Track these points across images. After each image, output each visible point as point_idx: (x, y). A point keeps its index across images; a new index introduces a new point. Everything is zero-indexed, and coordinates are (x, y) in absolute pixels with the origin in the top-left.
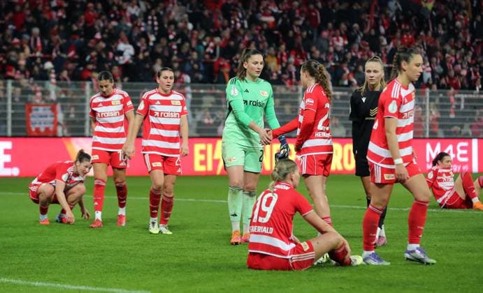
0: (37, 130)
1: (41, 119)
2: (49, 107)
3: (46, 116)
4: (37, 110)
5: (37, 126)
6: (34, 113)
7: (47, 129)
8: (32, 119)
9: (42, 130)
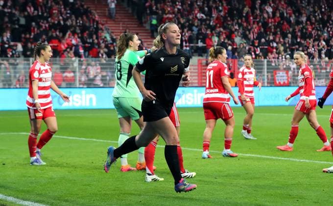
0: (280, 83)
1: (282, 78)
2: (285, 72)
3: (284, 76)
4: (279, 73)
5: (280, 81)
6: (278, 75)
7: (284, 83)
8: (276, 78)
9: (282, 83)
